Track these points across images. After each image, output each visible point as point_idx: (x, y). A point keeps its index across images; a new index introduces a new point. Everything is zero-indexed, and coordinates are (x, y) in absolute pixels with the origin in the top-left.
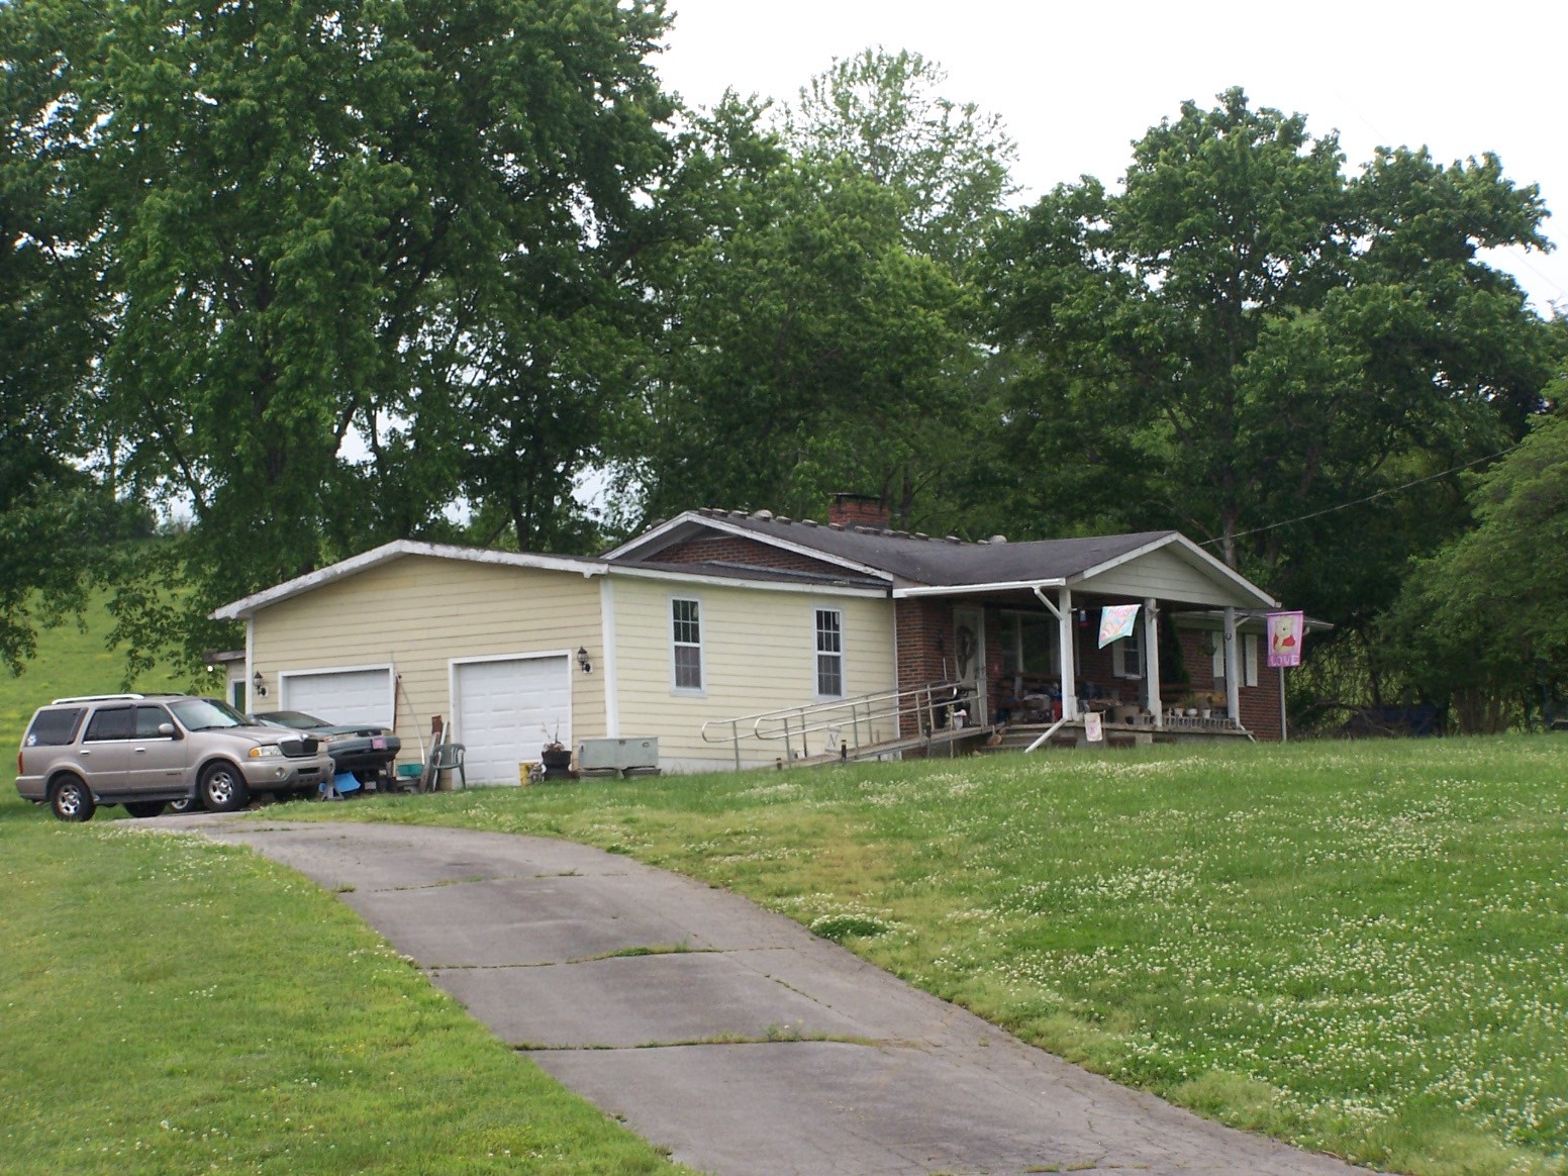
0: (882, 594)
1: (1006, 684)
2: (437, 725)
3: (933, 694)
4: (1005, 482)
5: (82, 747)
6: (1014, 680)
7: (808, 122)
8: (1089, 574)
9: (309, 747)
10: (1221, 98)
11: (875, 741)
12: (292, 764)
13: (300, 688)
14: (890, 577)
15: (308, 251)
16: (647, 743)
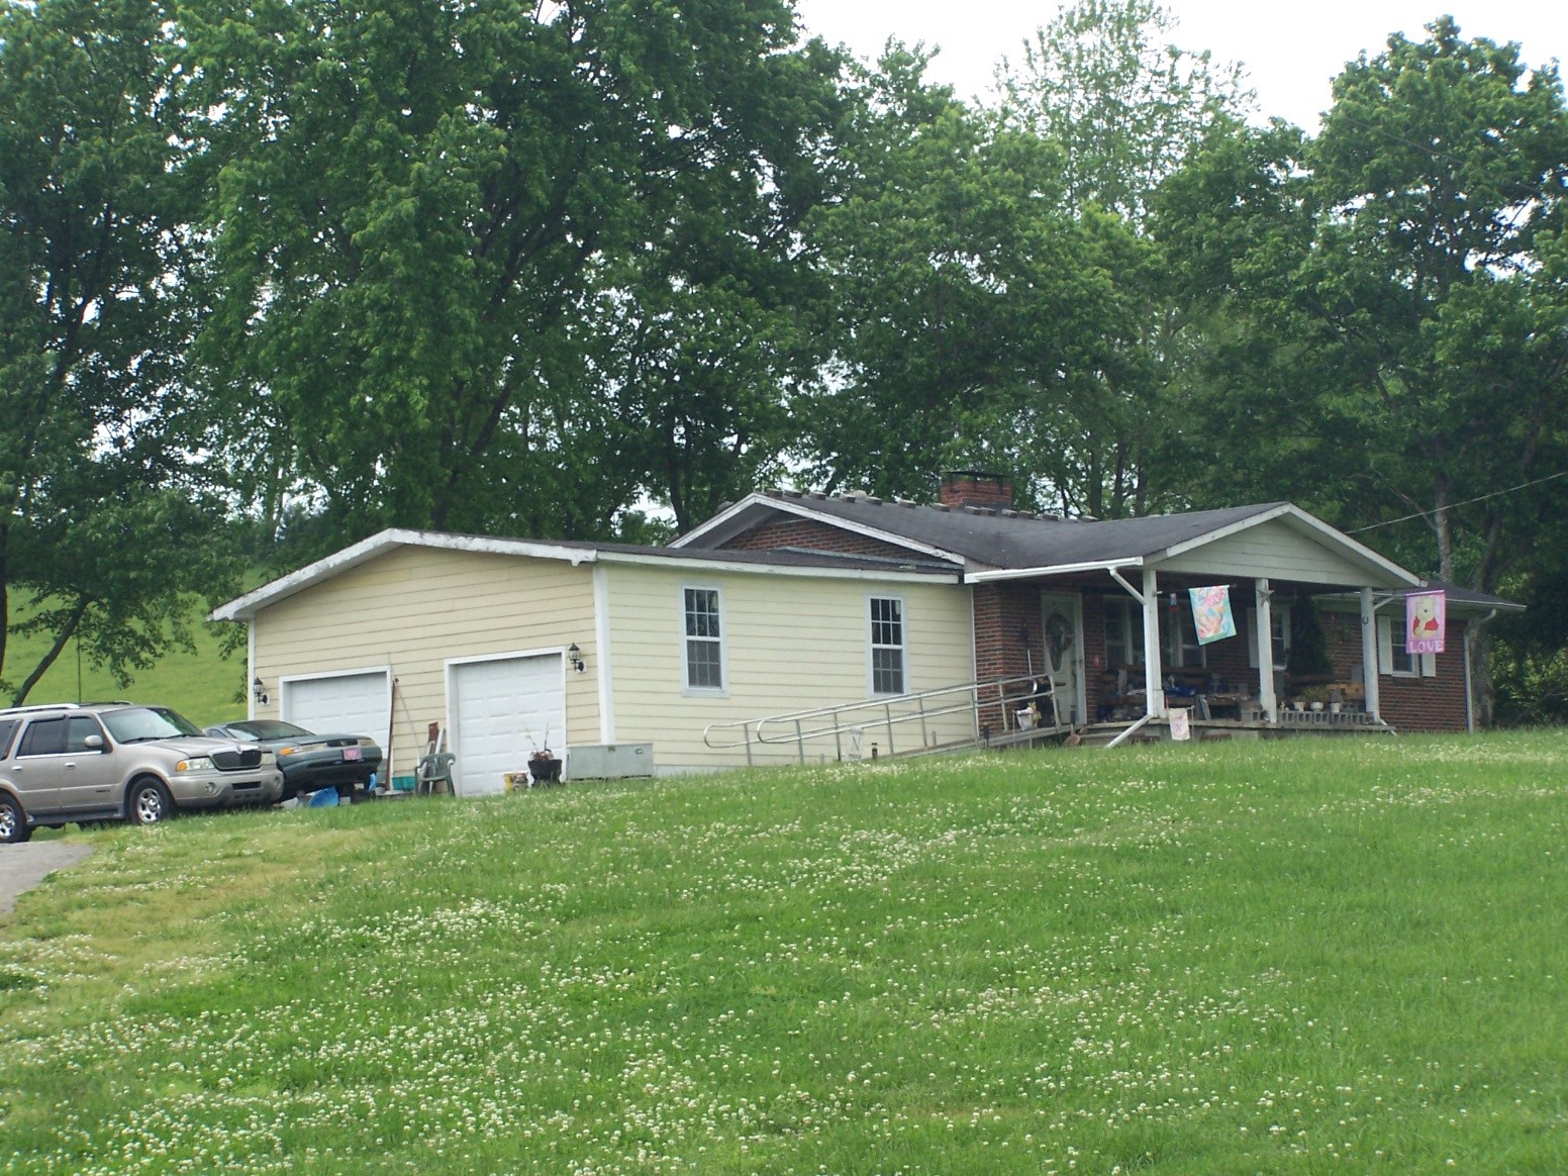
0: (953, 579)
1: (1108, 678)
2: (434, 731)
3: (1008, 690)
4: (1198, 456)
5: (15, 763)
6: (1117, 674)
7: (1033, 77)
8: (1172, 552)
9: (250, 759)
10: (1429, 28)
11: (930, 743)
12: (225, 779)
13: (302, 694)
14: (961, 560)
15: (389, 222)
16: (639, 750)
